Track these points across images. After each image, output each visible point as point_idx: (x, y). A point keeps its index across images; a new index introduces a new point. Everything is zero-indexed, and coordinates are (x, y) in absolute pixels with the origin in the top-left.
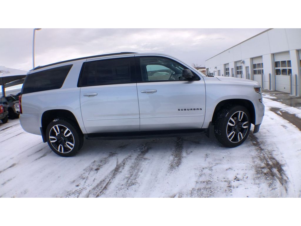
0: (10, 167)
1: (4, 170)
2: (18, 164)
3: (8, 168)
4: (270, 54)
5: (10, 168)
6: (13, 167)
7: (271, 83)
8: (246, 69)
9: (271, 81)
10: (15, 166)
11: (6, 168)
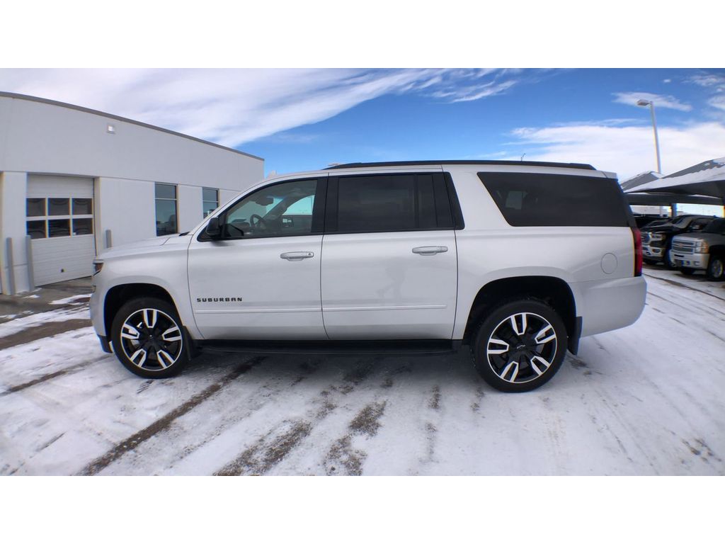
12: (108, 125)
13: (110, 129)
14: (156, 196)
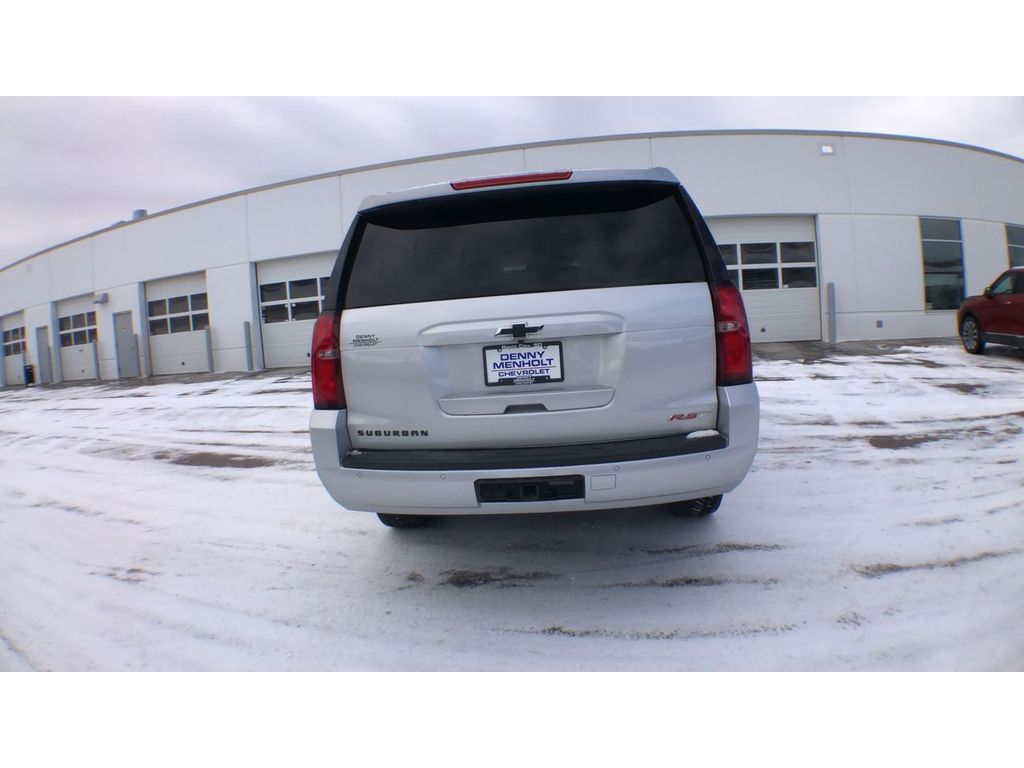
0: (894, 569)
1: (930, 566)
2: (852, 567)
3: (908, 568)
4: (248, 265)
5: (901, 563)
6: (883, 562)
7: (253, 349)
8: (115, 321)
9: (253, 345)
10: (874, 562)
11: (922, 573)
12: (821, 145)
13: (827, 149)
14: (923, 236)
